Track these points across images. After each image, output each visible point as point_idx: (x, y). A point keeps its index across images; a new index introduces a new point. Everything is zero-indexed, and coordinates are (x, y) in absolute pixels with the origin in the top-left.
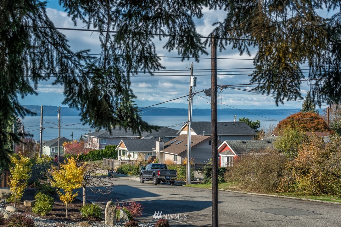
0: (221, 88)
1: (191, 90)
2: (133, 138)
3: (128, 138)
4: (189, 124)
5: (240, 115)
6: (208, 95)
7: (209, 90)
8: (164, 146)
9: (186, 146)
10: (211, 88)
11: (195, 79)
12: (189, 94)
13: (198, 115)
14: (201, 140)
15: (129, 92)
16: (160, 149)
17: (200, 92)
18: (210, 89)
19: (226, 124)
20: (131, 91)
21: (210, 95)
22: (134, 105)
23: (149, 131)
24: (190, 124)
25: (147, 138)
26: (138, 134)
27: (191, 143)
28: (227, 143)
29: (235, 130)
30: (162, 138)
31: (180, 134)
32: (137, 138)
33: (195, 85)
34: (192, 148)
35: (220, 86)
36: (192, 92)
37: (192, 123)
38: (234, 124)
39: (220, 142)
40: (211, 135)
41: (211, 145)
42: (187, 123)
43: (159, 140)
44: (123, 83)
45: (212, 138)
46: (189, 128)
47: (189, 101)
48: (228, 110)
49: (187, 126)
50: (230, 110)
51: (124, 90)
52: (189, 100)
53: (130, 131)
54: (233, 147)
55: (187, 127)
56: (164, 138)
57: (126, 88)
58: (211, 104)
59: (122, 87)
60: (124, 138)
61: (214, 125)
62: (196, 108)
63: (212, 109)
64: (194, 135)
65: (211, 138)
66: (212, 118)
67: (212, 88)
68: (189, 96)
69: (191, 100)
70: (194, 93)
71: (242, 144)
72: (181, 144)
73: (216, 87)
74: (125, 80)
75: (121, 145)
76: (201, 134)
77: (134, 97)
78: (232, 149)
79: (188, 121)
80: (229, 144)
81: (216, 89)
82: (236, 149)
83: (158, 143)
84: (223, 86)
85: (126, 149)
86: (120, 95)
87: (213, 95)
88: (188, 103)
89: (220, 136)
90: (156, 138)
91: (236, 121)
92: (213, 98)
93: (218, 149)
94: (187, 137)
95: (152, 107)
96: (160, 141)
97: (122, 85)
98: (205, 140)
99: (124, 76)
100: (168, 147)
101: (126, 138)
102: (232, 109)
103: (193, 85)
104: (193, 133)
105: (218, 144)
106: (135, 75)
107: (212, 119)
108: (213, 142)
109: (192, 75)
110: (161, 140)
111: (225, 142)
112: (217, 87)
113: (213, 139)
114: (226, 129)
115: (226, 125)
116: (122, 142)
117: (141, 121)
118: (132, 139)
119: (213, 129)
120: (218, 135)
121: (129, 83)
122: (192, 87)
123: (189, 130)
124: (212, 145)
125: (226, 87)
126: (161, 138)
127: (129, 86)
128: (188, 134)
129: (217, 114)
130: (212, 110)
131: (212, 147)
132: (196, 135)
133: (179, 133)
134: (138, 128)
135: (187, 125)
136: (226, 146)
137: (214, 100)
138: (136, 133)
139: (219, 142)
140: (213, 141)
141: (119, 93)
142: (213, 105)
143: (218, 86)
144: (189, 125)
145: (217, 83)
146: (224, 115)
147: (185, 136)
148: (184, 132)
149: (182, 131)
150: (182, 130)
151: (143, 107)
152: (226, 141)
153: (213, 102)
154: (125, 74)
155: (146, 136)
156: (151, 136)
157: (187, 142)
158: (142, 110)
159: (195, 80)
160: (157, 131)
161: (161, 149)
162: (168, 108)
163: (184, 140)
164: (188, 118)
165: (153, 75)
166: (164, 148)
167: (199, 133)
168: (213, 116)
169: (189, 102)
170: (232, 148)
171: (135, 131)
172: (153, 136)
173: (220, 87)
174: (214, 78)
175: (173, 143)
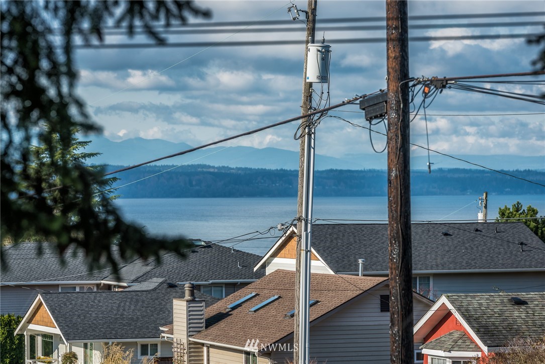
0: (427, 90)
1: (309, 97)
2: (82, 287)
3: (65, 287)
4: (301, 229)
5: (501, 192)
6: (376, 117)
7: (377, 97)
8: (206, 316)
9: (292, 316)
10: (385, 88)
11: (325, 54)
12: (301, 112)
13: (338, 193)
14: (351, 294)
15: (73, 111)
16: (188, 328)
17: (344, 104)
18: (383, 94)
19: (447, 231)
20: (80, 104)
21: (381, 116)
22: (85, 156)
23: (151, 259)
24: (306, 230)
25: (137, 287)
26: (107, 271)
27: (311, 306)
28: (452, 302)
29: (482, 252)
30: (198, 287)
31: (269, 270)
32: (98, 285)
33: (324, 77)
34: (316, 327)
35: (419, 83)
36: (314, 105)
37: (312, 225)
38: (477, 229)
39: (425, 300)
40: (388, 272)
41: (388, 314)
42: (295, 226)
43: (184, 293)
44: (49, 75)
45: (392, 284)
46: (303, 247)
47: (300, 141)
48: (456, 176)
49: (296, 239)
50: (462, 175)
51: (51, 102)
52: (302, 136)
53: (77, 260)
54: (477, 319)
55: (293, 243)
56: (205, 286)
57: (60, 94)
58: (386, 151)
59: (42, 91)
60: (47, 289)
61: (397, 233)
62: (329, 168)
63: (390, 170)
64: (323, 275)
65: (387, 286)
66: (390, 206)
67: (391, 88)
68: (300, 121)
69: (309, 135)
70: (322, 108)
71: (509, 307)
72: (272, 311)
73: (407, 84)
74: (55, 64)
75: (37, 317)
76: (351, 268)
77: (89, 128)
78: (472, 327)
79: (299, 219)
80: (459, 310)
81: (404, 92)
82: (486, 327)
83: (180, 308)
84: (432, 81)
85: (57, 331)
86: (36, 123)
87: (394, 115)
88: (299, 149)
89: (426, 278)
90: (172, 286)
91: (486, 215)
92: (393, 129)
93: (416, 329)
94: (293, 283)
95: (158, 163)
96: (187, 297)
97: (44, 81)
98: (366, 294)
99: (50, 49)
100: (222, 324)
101: (58, 286)
102: (470, 171)
103: (318, 77)
104: (319, 266)
105: (416, 308)
106: (95, 41)
107: (390, 211)
108: (395, 302)
109: (313, 42)
110: (192, 294)
111: (443, 300)
112: (411, 84)
113: (395, 289)
114: (447, 248)
115: (446, 234)
116: (40, 305)
117: (118, 220)
118: (78, 290)
119: (396, 251)
120: (414, 272)
121: (72, 76)
122: (311, 84)
123: (303, 254)
124: (393, 314)
125: (444, 87)
126: (193, 288)
127: (71, 85)
128: (298, 271)
129: (411, 193)
130: (389, 175)
131: (392, 321)
132: (332, 273)
133: (264, 266)
134: (108, 249)
135: (292, 235)
136: (449, 314)
137: (397, 136)
138: (100, 268)
139: (420, 302)
140: (396, 298)
141: (35, 114)
142: (393, 157)
143: (413, 79)
144: (300, 237)
145: (408, 70)
146: (441, 194)
147: (286, 280)
148: (285, 263)
149: (276, 260)
150: (274, 255)
151: (120, 164)
152: (448, 297)
153: (393, 143)
154: (57, 40)
155: (133, 278)
156: (155, 279)
157: (293, 299)
158: (117, 175)
159: (323, 59)
160: (183, 256)
161: (192, 330)
162: (219, 168)
163: (282, 293)
164: (297, 207)
165: (161, 42)
166: (204, 325)
167: (341, 263)
168: (395, 197)
169: (303, 142)
170: (469, 323)
171: (96, 260)
172: (160, 280)
173: (419, 86)
174: (398, 50)
175: (239, 305)
